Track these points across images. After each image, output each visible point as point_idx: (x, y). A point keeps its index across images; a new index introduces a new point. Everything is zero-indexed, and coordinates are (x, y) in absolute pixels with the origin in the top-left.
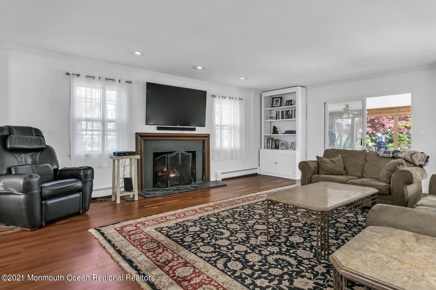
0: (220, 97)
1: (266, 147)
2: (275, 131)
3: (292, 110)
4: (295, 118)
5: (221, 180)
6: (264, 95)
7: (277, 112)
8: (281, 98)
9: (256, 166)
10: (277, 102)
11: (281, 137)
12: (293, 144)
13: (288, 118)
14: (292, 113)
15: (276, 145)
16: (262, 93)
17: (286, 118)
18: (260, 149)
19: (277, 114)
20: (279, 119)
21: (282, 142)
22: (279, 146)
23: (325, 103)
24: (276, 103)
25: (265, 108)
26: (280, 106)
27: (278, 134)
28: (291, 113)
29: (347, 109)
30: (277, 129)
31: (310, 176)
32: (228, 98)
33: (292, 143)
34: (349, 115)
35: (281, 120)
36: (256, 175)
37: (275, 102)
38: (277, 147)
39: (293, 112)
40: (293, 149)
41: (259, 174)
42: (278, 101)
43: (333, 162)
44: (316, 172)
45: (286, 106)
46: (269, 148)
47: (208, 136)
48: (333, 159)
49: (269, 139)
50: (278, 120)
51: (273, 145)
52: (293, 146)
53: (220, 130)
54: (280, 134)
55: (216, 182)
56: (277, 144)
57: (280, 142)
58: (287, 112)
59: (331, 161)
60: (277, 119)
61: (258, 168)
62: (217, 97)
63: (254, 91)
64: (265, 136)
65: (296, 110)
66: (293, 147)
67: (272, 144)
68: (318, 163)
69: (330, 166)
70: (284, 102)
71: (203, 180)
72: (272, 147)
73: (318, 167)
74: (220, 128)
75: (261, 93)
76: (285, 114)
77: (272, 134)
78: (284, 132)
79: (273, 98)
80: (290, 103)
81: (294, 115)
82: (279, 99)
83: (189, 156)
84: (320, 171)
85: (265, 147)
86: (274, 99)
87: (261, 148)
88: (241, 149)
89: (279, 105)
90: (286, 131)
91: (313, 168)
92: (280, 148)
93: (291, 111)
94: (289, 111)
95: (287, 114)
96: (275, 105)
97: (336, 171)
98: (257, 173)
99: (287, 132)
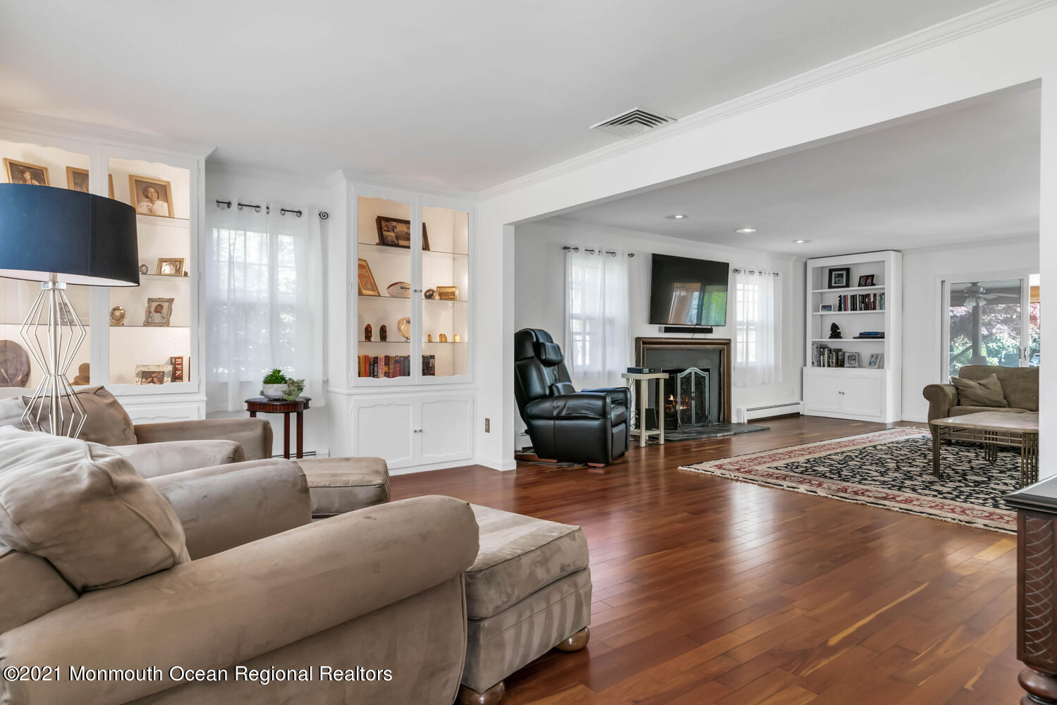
0: (747, 272)
1: (816, 363)
2: (835, 332)
3: (875, 295)
4: (881, 309)
5: (746, 421)
6: (812, 264)
7: (840, 296)
8: (848, 270)
9: (796, 399)
10: (840, 278)
11: (848, 344)
12: (875, 357)
13: (865, 309)
14: (875, 299)
15: (839, 360)
16: (808, 261)
17: (861, 309)
18: (804, 368)
19: (840, 300)
20: (845, 310)
21: (850, 354)
22: (844, 362)
23: (943, 282)
24: (837, 279)
25: (813, 289)
26: (847, 286)
27: (841, 338)
28: (872, 300)
29: (974, 289)
30: (839, 329)
31: (947, 407)
32: (757, 274)
33: (872, 356)
34: (979, 301)
35: (849, 312)
36: (797, 415)
37: (835, 277)
38: (840, 364)
39: (878, 298)
40: (877, 366)
41: (802, 415)
42: (841, 276)
43: (984, 386)
44: (956, 402)
45: (859, 286)
46: (822, 365)
47: (727, 343)
48: (982, 382)
49: (821, 348)
50: (843, 312)
51: (832, 358)
52: (877, 361)
53: (745, 332)
54: (845, 338)
55: (739, 424)
56: (840, 357)
57: (847, 355)
58: (864, 297)
59: (979, 384)
60: (840, 309)
61: (801, 402)
62: (742, 272)
63: (795, 258)
64: (813, 343)
65: (883, 294)
66: (877, 364)
67: (829, 358)
68: (957, 389)
69: (980, 391)
70: (855, 278)
71: (719, 421)
72: (829, 362)
73: (958, 394)
74: (745, 327)
75: (805, 260)
76: (859, 302)
77: (830, 338)
78: (858, 335)
79: (831, 271)
80: (869, 280)
81: (880, 303)
82: (844, 273)
83: (704, 378)
84: (962, 400)
85: (813, 363)
86: (834, 273)
87: (805, 365)
88: (776, 366)
89: (844, 284)
90: (861, 334)
91: (951, 396)
92: (847, 364)
93: (872, 296)
94: (868, 295)
95: (863, 302)
96: (835, 283)
97: (993, 401)
98: (799, 413)
99: (864, 336)
